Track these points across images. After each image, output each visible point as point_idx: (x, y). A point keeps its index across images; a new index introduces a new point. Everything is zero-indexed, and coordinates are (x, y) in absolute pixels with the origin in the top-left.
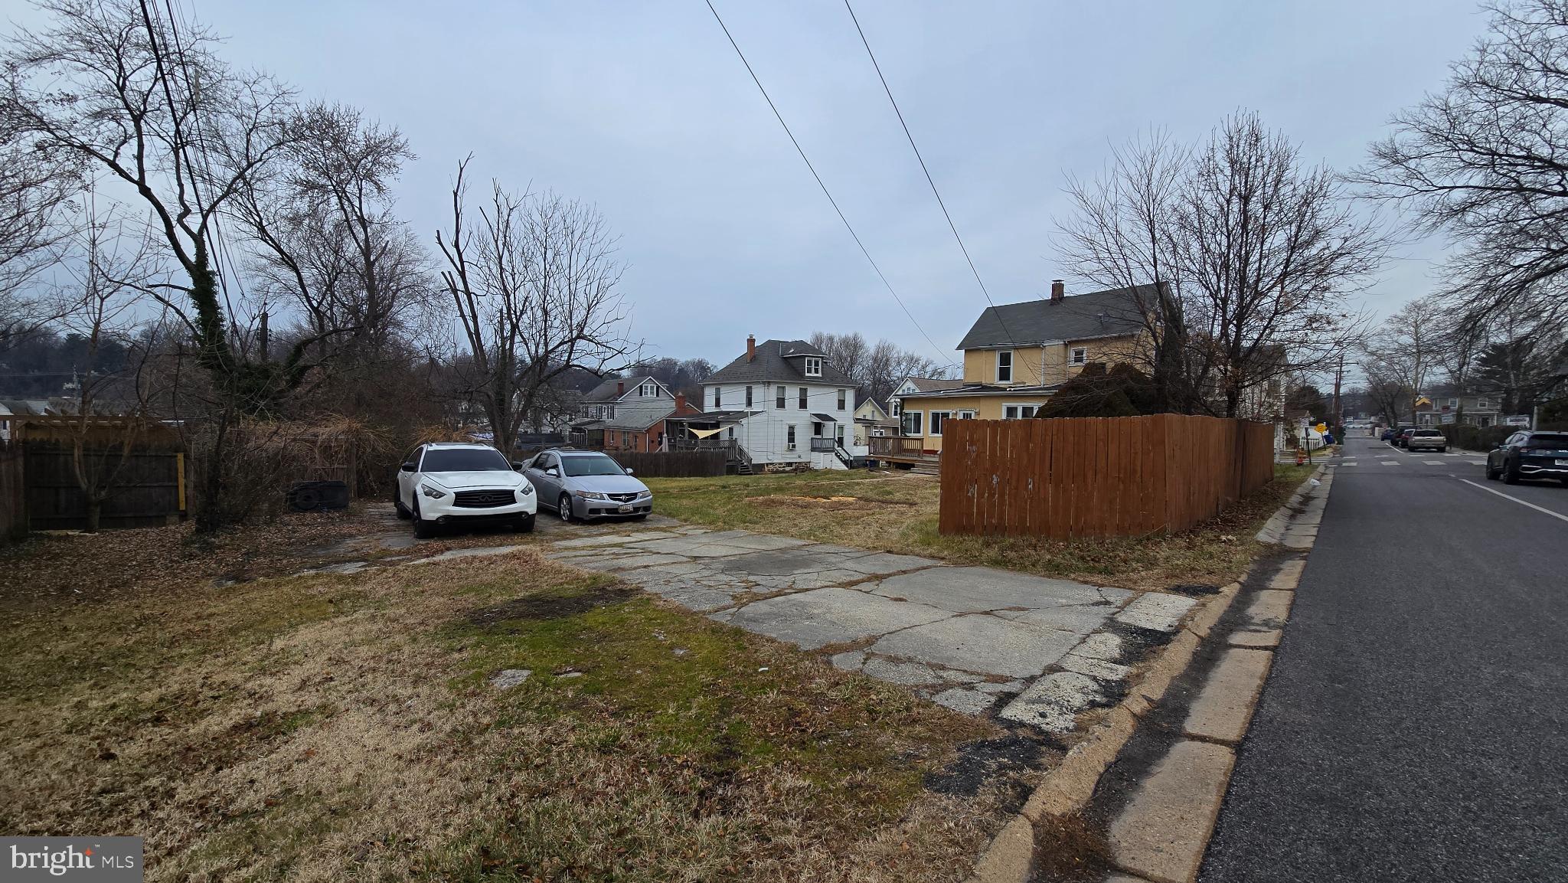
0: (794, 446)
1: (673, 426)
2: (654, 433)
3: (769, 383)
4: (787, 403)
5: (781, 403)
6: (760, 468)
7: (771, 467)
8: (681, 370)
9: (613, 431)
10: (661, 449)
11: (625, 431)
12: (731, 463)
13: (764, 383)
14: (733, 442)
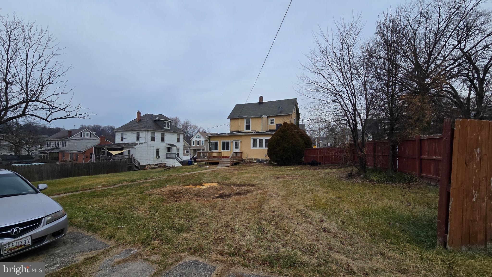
0: (159, 157)
1: (98, 150)
2: (88, 153)
3: (148, 131)
4: (156, 140)
5: (153, 139)
6: (144, 167)
7: (149, 166)
8: (103, 130)
9: (64, 153)
10: (91, 160)
11: (72, 153)
12: (130, 166)
13: (145, 131)
14: (131, 157)
